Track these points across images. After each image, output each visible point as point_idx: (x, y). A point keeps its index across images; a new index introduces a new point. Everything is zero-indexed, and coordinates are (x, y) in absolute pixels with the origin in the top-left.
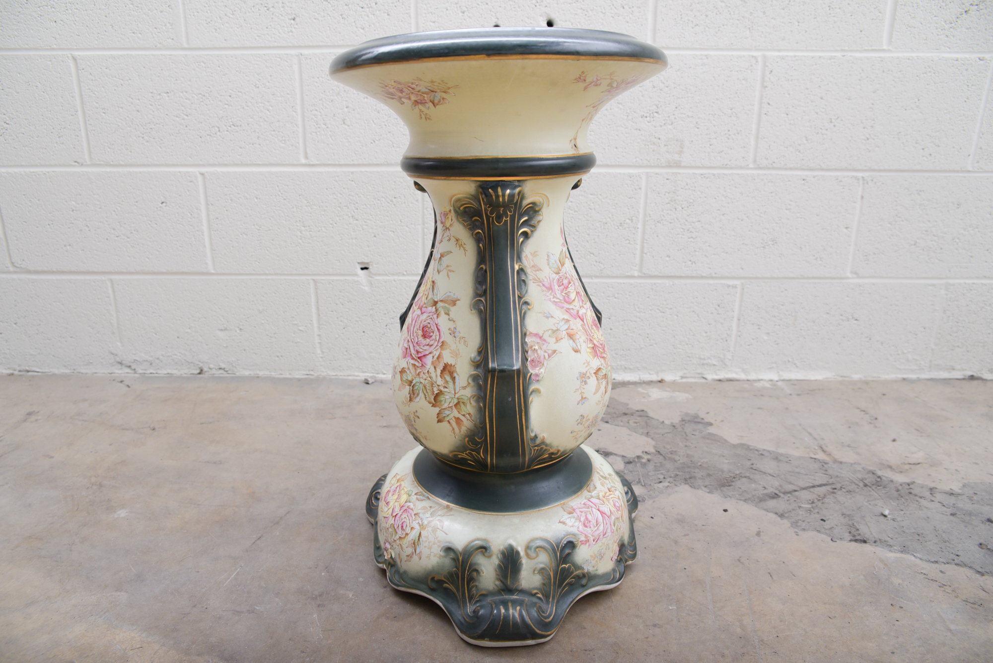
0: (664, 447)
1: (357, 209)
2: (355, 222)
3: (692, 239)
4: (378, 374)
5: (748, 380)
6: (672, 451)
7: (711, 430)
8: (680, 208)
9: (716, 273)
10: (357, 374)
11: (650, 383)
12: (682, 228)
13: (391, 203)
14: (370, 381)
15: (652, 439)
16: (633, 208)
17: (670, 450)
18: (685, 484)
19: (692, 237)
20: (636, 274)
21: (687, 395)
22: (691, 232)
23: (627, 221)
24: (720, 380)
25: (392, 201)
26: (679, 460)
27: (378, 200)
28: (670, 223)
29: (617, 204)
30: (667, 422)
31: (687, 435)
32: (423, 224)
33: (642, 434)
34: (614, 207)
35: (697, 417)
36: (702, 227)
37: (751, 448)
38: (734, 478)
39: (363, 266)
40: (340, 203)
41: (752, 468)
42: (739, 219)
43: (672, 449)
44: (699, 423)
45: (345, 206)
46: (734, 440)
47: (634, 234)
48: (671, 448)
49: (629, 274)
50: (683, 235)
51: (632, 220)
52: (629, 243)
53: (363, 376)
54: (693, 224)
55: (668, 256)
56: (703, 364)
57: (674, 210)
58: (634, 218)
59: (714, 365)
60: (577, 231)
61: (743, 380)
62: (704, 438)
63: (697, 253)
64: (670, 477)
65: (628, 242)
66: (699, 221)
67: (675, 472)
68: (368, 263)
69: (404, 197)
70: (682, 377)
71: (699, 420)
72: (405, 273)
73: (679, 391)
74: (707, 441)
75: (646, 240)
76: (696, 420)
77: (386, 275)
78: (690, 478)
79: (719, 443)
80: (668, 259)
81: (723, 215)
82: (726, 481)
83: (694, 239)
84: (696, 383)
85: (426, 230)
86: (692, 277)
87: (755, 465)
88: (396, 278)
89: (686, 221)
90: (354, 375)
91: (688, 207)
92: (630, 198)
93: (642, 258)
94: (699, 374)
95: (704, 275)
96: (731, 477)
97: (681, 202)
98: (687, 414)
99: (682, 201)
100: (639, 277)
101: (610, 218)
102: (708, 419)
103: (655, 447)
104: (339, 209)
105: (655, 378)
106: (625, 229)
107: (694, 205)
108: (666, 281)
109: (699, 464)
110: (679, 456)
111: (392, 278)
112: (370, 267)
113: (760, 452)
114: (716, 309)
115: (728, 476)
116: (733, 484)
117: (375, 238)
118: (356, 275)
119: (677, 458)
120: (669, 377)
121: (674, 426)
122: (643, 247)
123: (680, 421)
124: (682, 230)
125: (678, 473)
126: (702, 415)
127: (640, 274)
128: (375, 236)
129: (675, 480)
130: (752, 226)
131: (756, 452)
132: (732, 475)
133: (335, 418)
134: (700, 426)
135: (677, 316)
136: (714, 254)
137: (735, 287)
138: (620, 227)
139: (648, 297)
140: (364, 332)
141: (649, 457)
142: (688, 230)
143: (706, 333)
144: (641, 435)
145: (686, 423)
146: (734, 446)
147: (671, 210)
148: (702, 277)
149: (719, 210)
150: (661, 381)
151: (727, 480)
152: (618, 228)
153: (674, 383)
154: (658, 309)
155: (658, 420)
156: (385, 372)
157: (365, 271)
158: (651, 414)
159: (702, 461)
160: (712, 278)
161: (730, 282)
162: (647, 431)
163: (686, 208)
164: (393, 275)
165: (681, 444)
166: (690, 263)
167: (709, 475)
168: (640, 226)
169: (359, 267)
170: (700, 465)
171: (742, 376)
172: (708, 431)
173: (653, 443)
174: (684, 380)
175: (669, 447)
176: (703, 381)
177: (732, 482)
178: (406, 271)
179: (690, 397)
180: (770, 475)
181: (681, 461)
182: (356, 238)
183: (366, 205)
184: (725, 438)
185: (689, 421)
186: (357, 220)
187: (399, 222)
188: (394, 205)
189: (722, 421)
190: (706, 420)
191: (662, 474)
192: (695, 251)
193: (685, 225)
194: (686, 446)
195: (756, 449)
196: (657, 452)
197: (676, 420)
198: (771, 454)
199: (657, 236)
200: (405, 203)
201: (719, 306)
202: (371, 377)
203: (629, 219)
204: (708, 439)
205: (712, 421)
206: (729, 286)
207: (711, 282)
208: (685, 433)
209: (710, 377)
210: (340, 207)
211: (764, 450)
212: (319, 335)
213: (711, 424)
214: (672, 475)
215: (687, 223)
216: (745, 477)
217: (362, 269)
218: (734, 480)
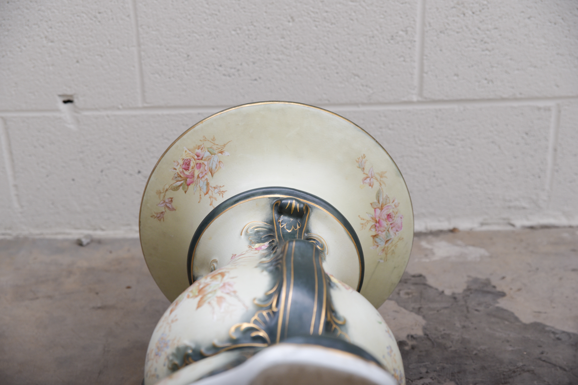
0: (436, 329)
1: (51, 28)
2: (50, 44)
3: (487, 52)
4: (95, 229)
5: (571, 227)
6: (445, 334)
7: (502, 303)
8: (470, 13)
9: (521, 94)
10: (68, 231)
11: (437, 234)
12: (474, 39)
13: (94, 19)
14: (85, 241)
15: (424, 317)
16: (407, 16)
17: (443, 332)
18: (451, 380)
19: (487, 49)
20: (415, 98)
21: (482, 252)
22: (485, 43)
23: (401, 33)
24: (532, 228)
25: (96, 17)
26: (451, 347)
27: (78, 16)
28: (458, 32)
29: (386, 12)
30: (448, 292)
31: (468, 311)
32: (139, 45)
33: (413, 310)
34: (382, 16)
35: (487, 283)
36: (500, 35)
37: (547, 329)
38: (514, 372)
39: (66, 99)
40: (28, 20)
41: (540, 359)
42: (550, 22)
43: (445, 332)
44: (489, 292)
45: (34, 24)
46: (527, 318)
47: (410, 48)
48: (444, 330)
49: (405, 99)
50: (475, 47)
51: (406, 32)
52: (404, 61)
53: (75, 234)
54: (488, 32)
55: (456, 75)
56: (509, 207)
57: (462, 16)
58: (409, 29)
59: (524, 208)
60: (336, 48)
61: (564, 227)
62: (489, 314)
63: (494, 69)
64: (435, 371)
65: (402, 59)
66: (496, 28)
67: (441, 364)
68: (71, 96)
69: (112, 11)
70: (482, 224)
71: (489, 289)
72: (120, 107)
73: (473, 245)
74: (493, 320)
75: (426, 56)
76: (486, 289)
77: (97, 109)
78: (459, 372)
79: (507, 323)
80: (455, 78)
81: (529, 18)
82: (502, 376)
83: (489, 51)
84: (499, 232)
85: (143, 53)
86: (489, 100)
87: (544, 355)
88: (109, 113)
89: (479, 28)
90: (64, 233)
91: (480, 11)
92: (402, 4)
93: (421, 78)
94: (504, 219)
95: (505, 96)
96: (510, 370)
97: (471, 5)
98: (476, 280)
99: (473, 4)
100: (419, 102)
101: (377, 30)
102: (501, 287)
103: (424, 329)
104: (27, 28)
105: (445, 225)
106: (398, 43)
107: (488, 8)
108: (455, 106)
109: (475, 352)
110: (452, 342)
111: (104, 113)
112: (75, 100)
113: (557, 336)
114: (523, 138)
115: (507, 370)
116: (511, 380)
117: (78, 65)
118: (58, 110)
119: (449, 344)
120: (464, 225)
121: (455, 298)
122: (422, 65)
123: (465, 291)
124: (473, 41)
125: (445, 365)
126: (495, 281)
127: (420, 99)
128: (78, 62)
129: (439, 375)
130: (569, 31)
131: (552, 335)
132: (512, 368)
133: (37, 298)
134: (488, 299)
135: (471, 148)
136: (518, 70)
137: (548, 109)
138: (392, 41)
139: (432, 127)
140: (73, 180)
141: (414, 343)
142: (482, 41)
143: (511, 168)
144: (411, 311)
145: (471, 293)
146: (525, 327)
147: (458, 16)
148: (503, 99)
149: (523, 12)
150: (453, 231)
151: (504, 375)
152: (389, 42)
153: (470, 233)
154: (446, 141)
155: (437, 289)
156: (104, 227)
157: (69, 105)
158: (431, 281)
159: (479, 348)
160: (516, 99)
161: (541, 104)
162: (419, 306)
163: (478, 13)
164: (105, 109)
165: (458, 325)
166: (485, 82)
167: (483, 368)
168: (417, 38)
169: (60, 101)
170: (476, 354)
171: (563, 221)
172: (497, 305)
173: (423, 322)
174: (485, 228)
175: (442, 329)
176: (510, 228)
177: (510, 377)
178: (122, 104)
179: (487, 254)
180: (561, 368)
181: (453, 349)
182: (53, 65)
183: (62, 23)
184: (517, 314)
185: (476, 290)
186: (52, 42)
187: (108, 44)
188: (99, 22)
189: (519, 290)
190: (499, 289)
191: (425, 366)
192: (492, 67)
193: (478, 34)
194: (464, 327)
195: (553, 330)
196: (426, 337)
197: (460, 290)
198: (570, 338)
199: (441, 50)
200: (113, 19)
201: (527, 134)
202: (87, 236)
203: (402, 31)
204: (494, 316)
205: (506, 290)
206: (539, 109)
207: (515, 104)
208: (467, 308)
209: (520, 222)
210: (28, 26)
211: (564, 332)
212: (16, 186)
213: (503, 294)
214: (438, 368)
215: (479, 32)
216: (528, 371)
217: (65, 102)
218: (513, 375)
